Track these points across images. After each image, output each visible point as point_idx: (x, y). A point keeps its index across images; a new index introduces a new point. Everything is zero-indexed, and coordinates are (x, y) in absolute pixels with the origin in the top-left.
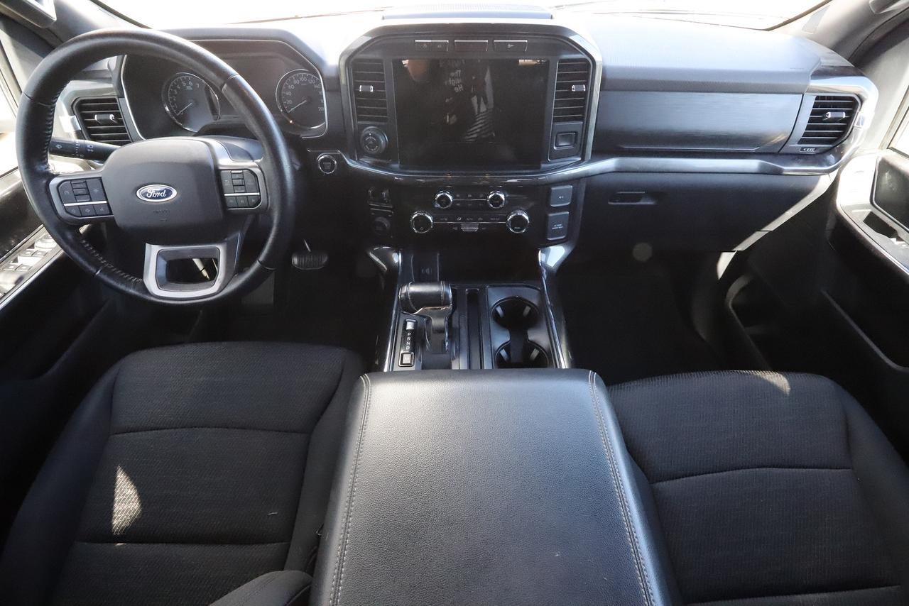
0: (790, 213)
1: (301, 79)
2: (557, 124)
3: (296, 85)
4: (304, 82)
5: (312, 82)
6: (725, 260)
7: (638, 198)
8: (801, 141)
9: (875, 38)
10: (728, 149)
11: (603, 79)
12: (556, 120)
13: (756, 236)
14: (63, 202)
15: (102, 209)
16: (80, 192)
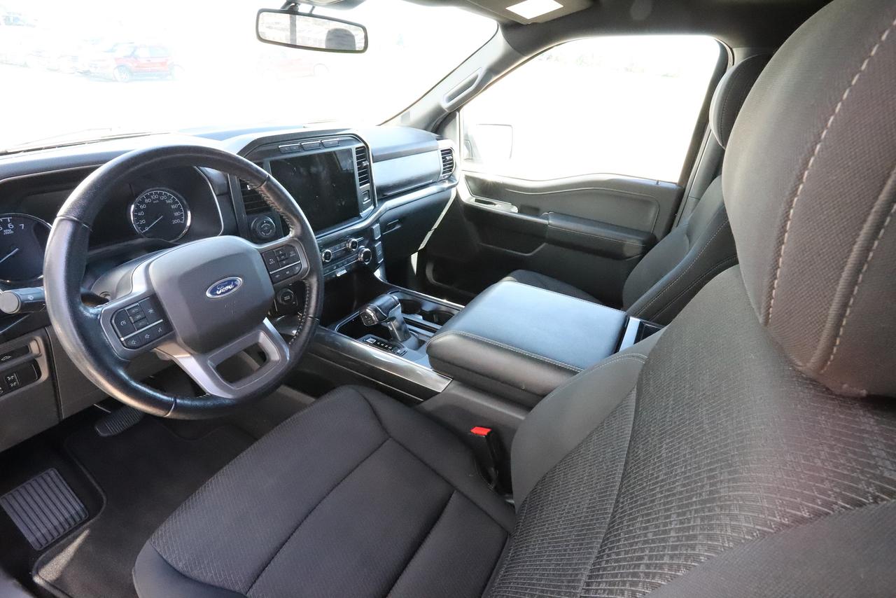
0: (444, 213)
1: (152, 197)
2: (361, 187)
3: (147, 204)
4: (156, 199)
5: (163, 198)
6: (414, 258)
7: (394, 225)
8: (444, 173)
9: (438, 123)
10: (416, 186)
11: (373, 156)
12: (361, 185)
13: (429, 234)
14: (120, 336)
15: (160, 330)
16: (138, 317)
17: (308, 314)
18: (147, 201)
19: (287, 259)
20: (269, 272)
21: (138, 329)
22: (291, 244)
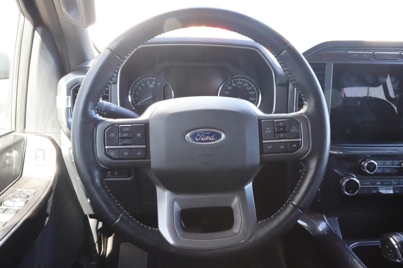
1: (238, 83)
3: (233, 87)
4: (240, 85)
5: (245, 85)
14: (106, 145)
15: (139, 153)
16: (125, 135)
17: (291, 201)
18: (233, 85)
19: (286, 132)
20: (261, 139)
21: (122, 145)
22: (298, 120)
